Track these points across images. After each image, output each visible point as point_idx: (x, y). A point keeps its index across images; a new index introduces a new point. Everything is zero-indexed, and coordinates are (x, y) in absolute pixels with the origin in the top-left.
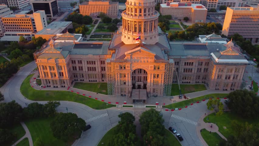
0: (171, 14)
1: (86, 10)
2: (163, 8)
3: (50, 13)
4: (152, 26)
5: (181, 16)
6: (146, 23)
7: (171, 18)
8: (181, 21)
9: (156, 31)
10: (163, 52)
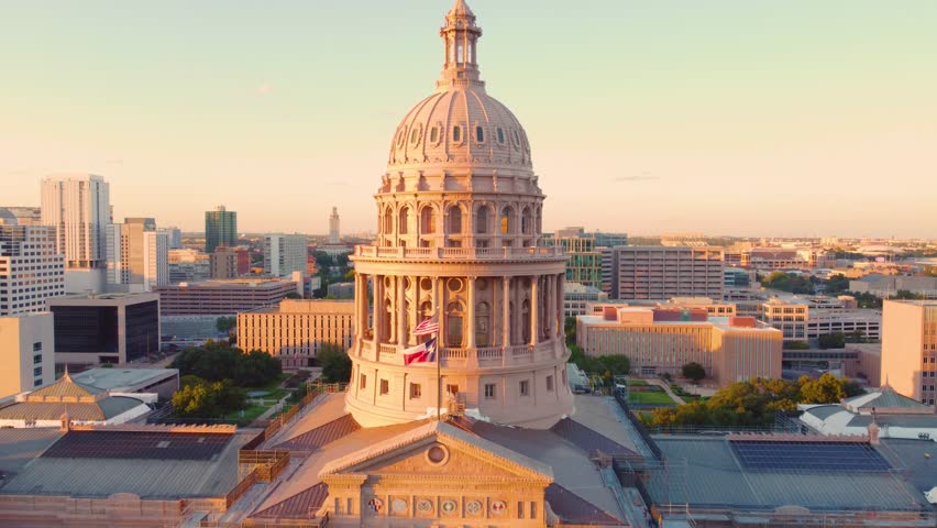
0: (629, 353)
1: (264, 333)
2: (590, 328)
3: (115, 348)
4: (527, 316)
5: (672, 361)
6: (486, 295)
7: (629, 367)
8: (670, 380)
9: (552, 344)
10: (610, 473)
